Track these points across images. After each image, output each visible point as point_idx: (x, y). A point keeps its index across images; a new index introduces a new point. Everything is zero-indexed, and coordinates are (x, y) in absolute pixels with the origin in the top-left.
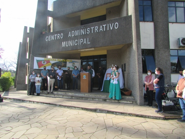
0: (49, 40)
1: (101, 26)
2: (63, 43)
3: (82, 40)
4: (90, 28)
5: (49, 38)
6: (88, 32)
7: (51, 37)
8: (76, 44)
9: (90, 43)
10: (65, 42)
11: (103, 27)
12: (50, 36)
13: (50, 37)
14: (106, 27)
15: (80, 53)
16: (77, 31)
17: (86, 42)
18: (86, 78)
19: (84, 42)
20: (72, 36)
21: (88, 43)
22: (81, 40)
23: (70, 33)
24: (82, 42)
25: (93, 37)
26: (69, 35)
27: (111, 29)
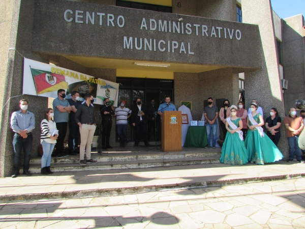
0: (77, 21)
1: (213, 28)
2: (125, 38)
3: (175, 45)
4: (192, 25)
5: (77, 16)
6: (189, 31)
7: (84, 15)
8: (162, 48)
9: (193, 53)
10: (131, 39)
11: (217, 30)
12: (82, 12)
13: (79, 14)
14: (222, 31)
15: (115, 70)
16: (163, 23)
17: (184, 50)
18: (176, 123)
19: (181, 50)
20: (151, 29)
21: (190, 53)
22: (173, 42)
23: (144, 20)
24: (177, 47)
25: (198, 44)
26: (142, 26)
27: (231, 37)
